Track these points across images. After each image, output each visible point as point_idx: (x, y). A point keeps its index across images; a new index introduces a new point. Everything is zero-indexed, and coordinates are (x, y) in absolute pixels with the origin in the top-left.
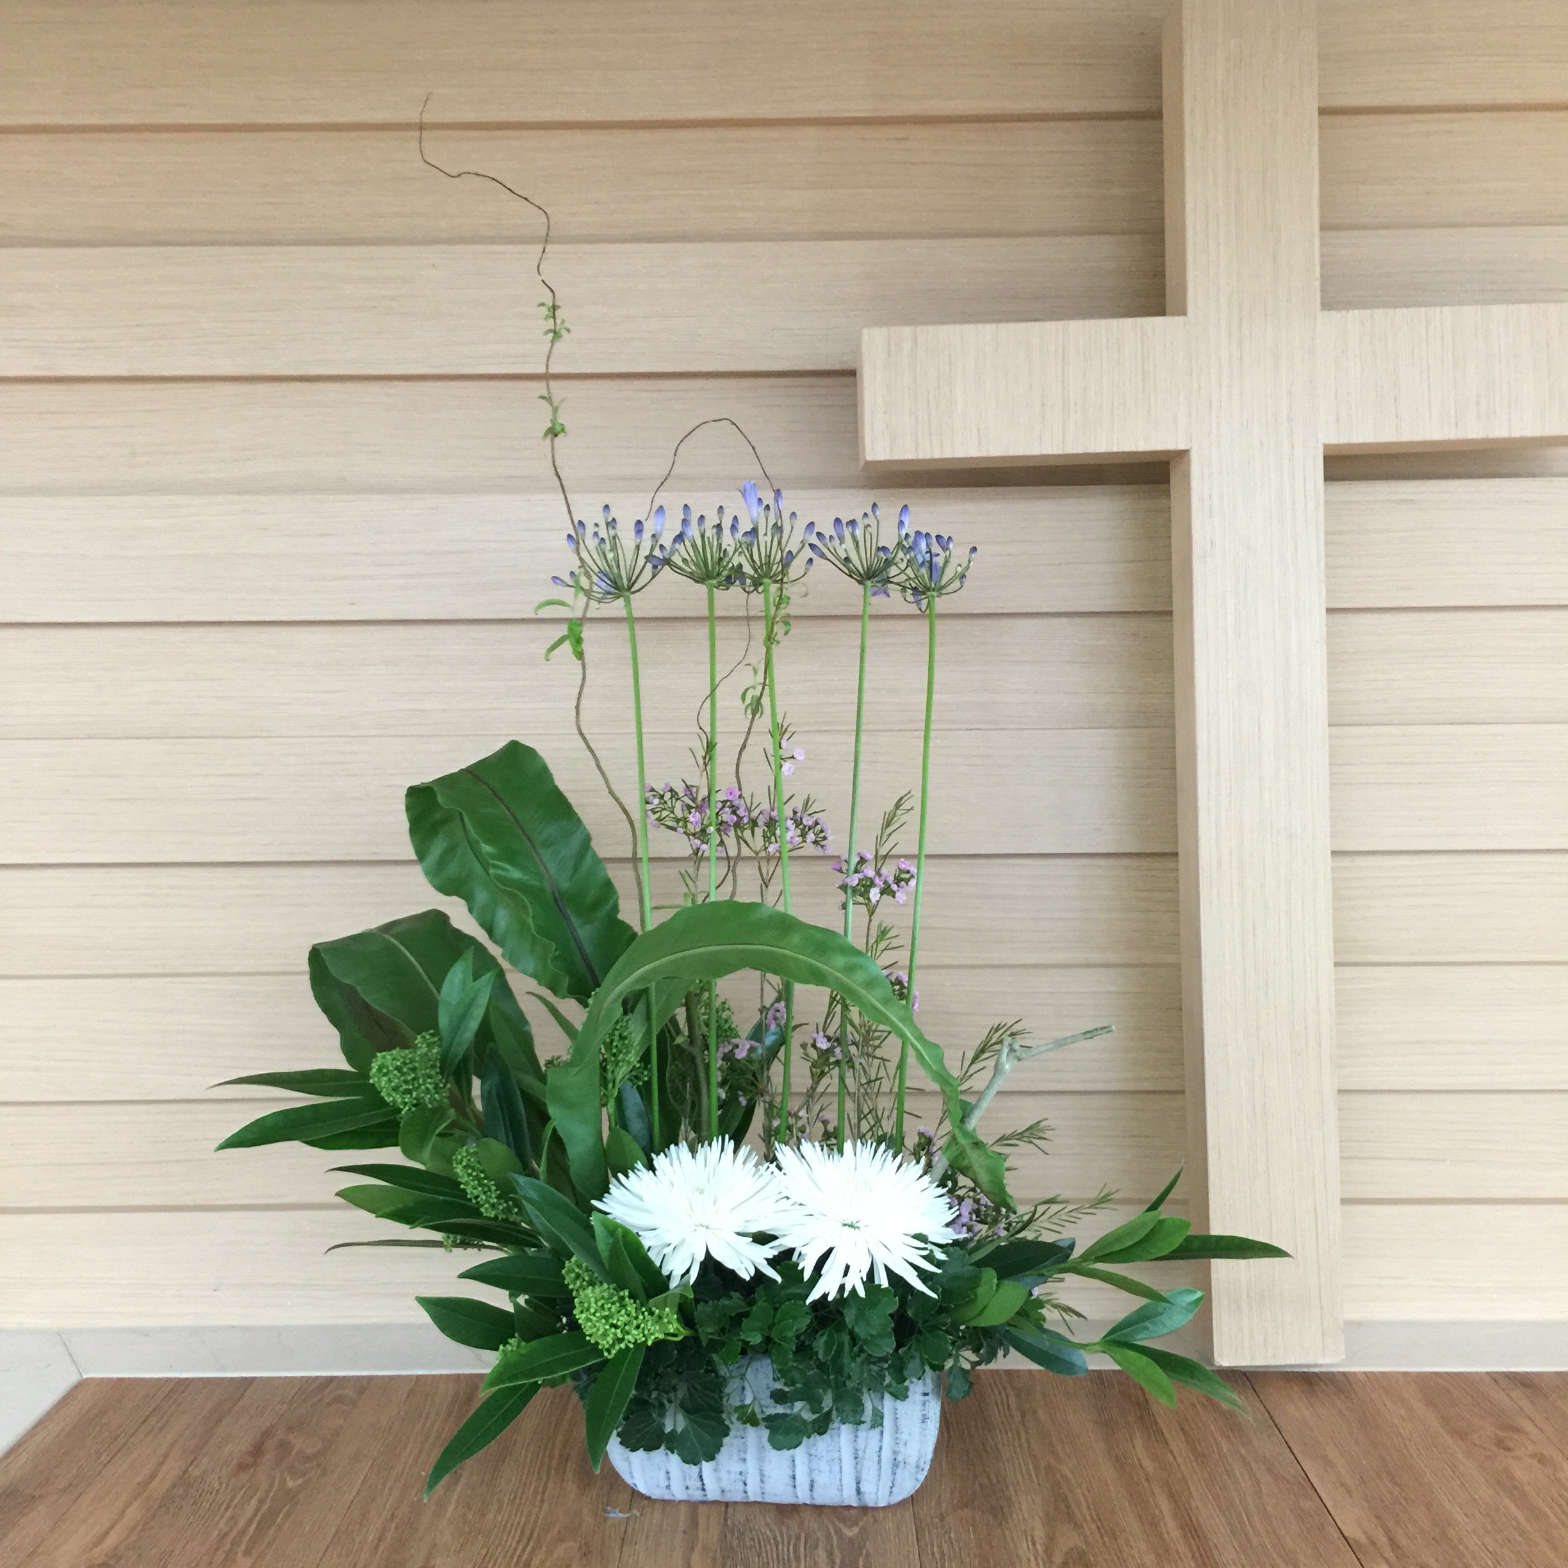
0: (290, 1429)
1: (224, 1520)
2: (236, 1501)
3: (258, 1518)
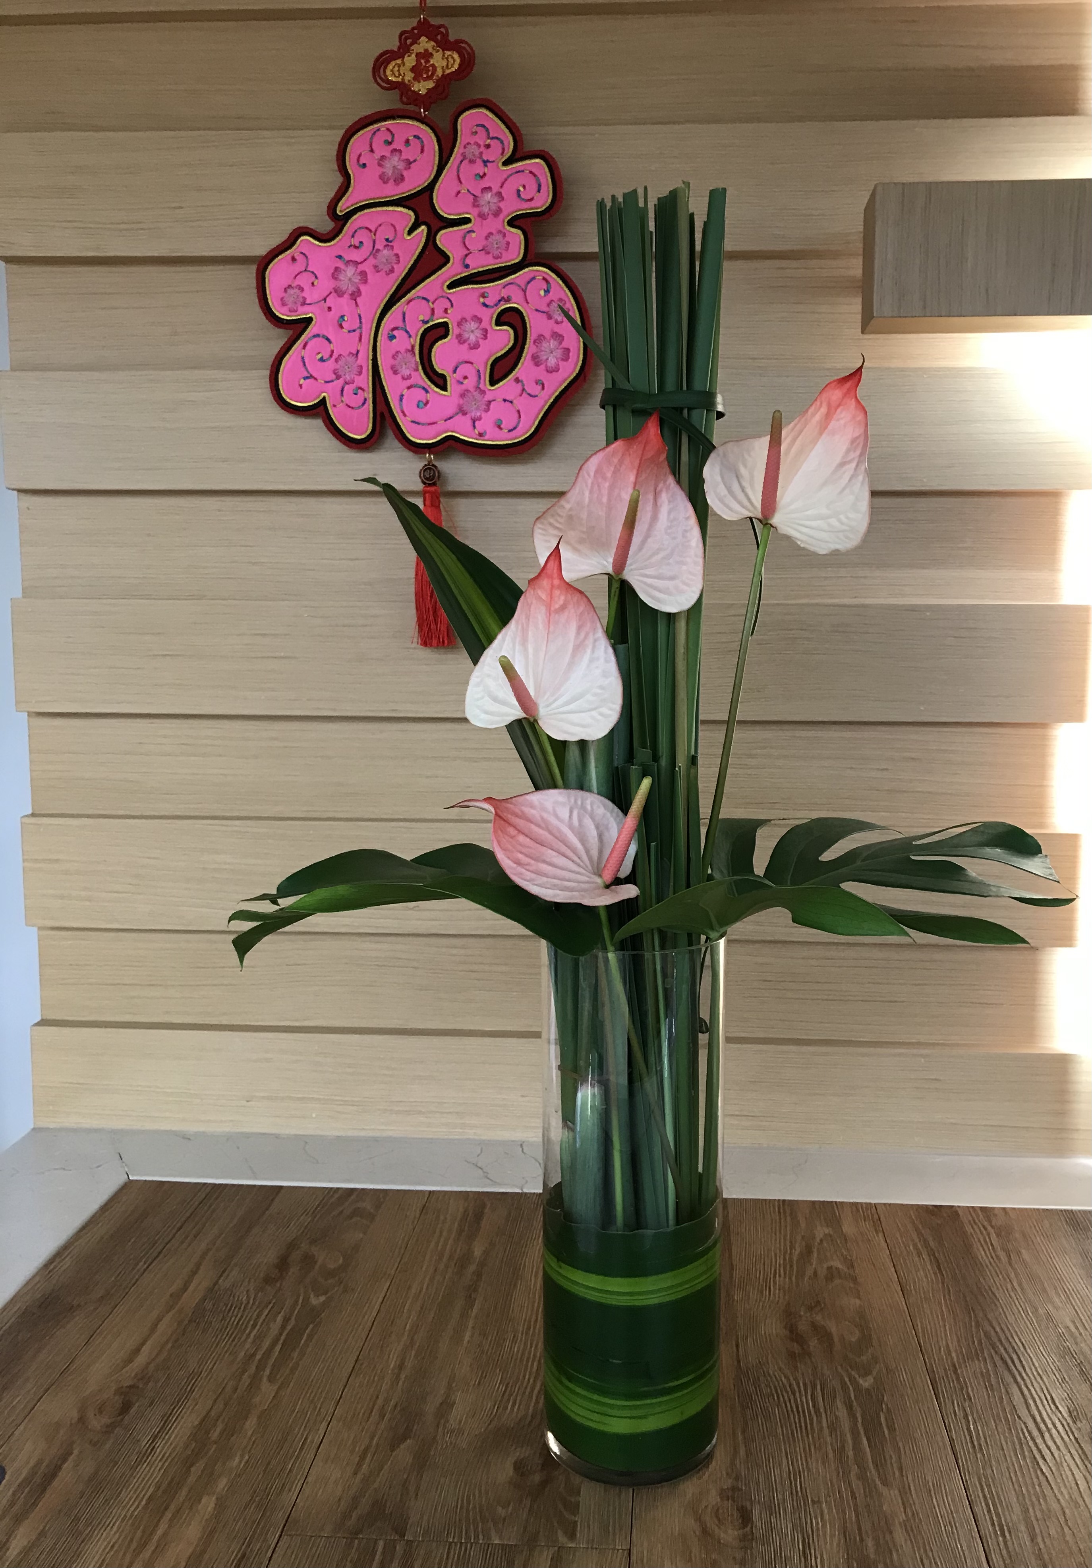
0: (313, 1242)
1: (250, 1340)
2: (261, 1320)
3: (283, 1338)
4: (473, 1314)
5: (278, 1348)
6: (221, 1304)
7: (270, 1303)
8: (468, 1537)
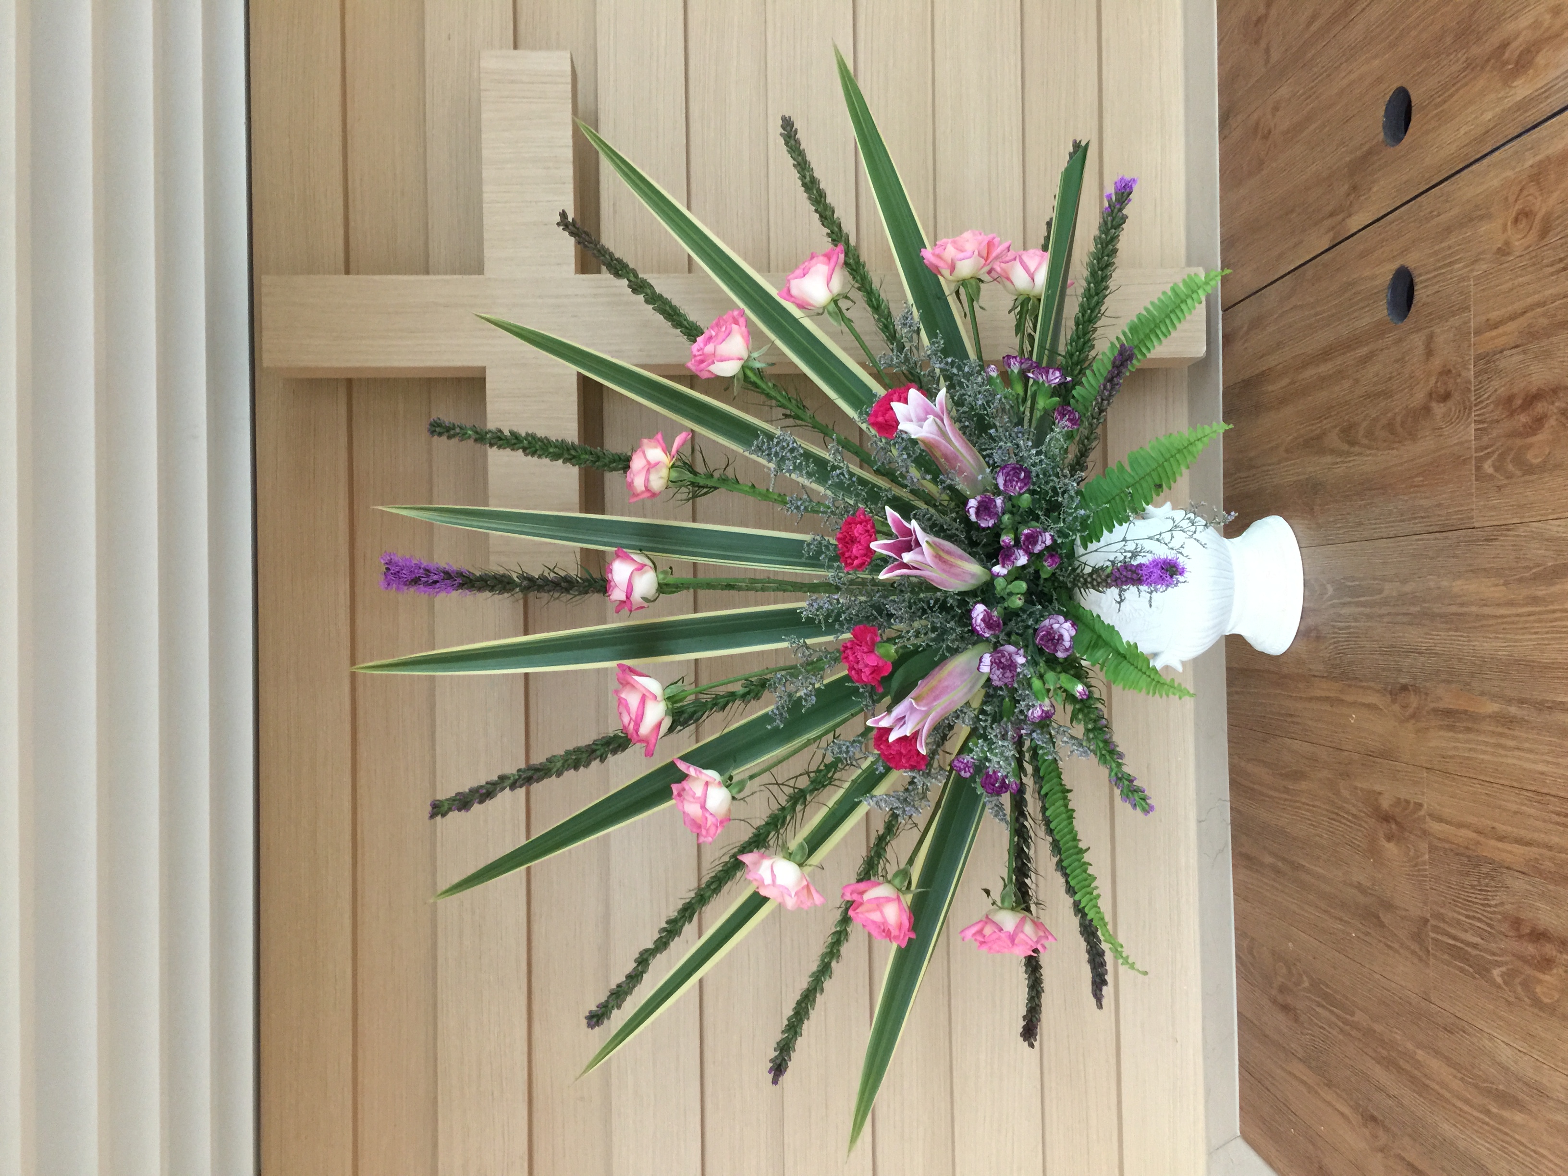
0: (1271, 985)
1: (1332, 1031)
2: (1319, 1023)
3: (1329, 1007)
4: (1307, 865)
5: (1335, 1010)
8: (1426, 876)
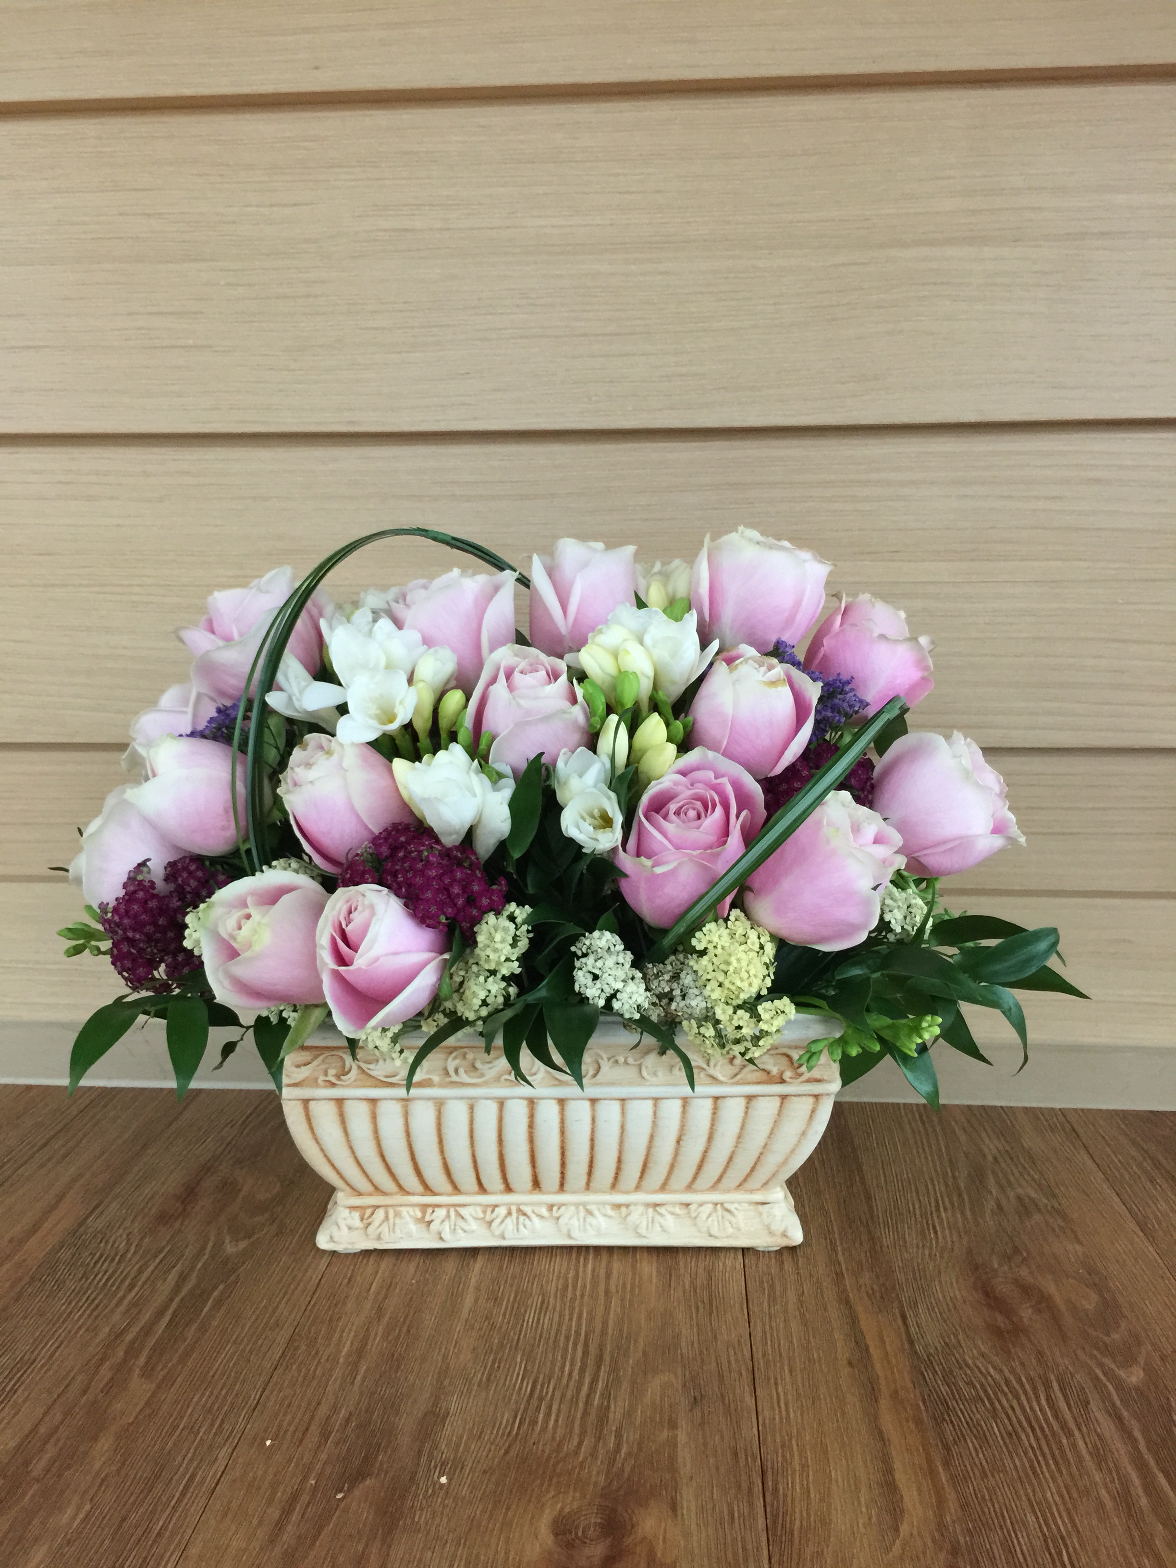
6: (87, 1254)
7: (160, 1252)
